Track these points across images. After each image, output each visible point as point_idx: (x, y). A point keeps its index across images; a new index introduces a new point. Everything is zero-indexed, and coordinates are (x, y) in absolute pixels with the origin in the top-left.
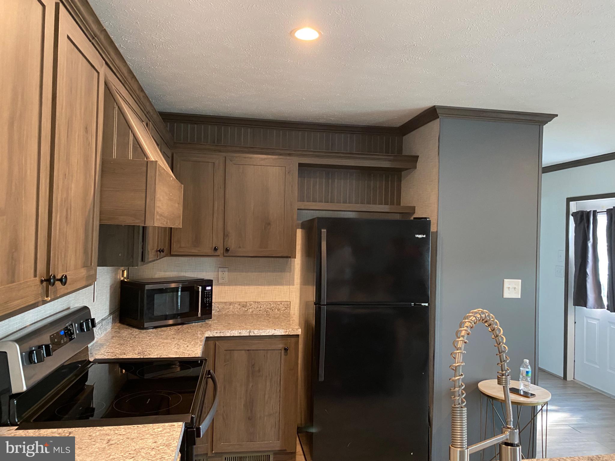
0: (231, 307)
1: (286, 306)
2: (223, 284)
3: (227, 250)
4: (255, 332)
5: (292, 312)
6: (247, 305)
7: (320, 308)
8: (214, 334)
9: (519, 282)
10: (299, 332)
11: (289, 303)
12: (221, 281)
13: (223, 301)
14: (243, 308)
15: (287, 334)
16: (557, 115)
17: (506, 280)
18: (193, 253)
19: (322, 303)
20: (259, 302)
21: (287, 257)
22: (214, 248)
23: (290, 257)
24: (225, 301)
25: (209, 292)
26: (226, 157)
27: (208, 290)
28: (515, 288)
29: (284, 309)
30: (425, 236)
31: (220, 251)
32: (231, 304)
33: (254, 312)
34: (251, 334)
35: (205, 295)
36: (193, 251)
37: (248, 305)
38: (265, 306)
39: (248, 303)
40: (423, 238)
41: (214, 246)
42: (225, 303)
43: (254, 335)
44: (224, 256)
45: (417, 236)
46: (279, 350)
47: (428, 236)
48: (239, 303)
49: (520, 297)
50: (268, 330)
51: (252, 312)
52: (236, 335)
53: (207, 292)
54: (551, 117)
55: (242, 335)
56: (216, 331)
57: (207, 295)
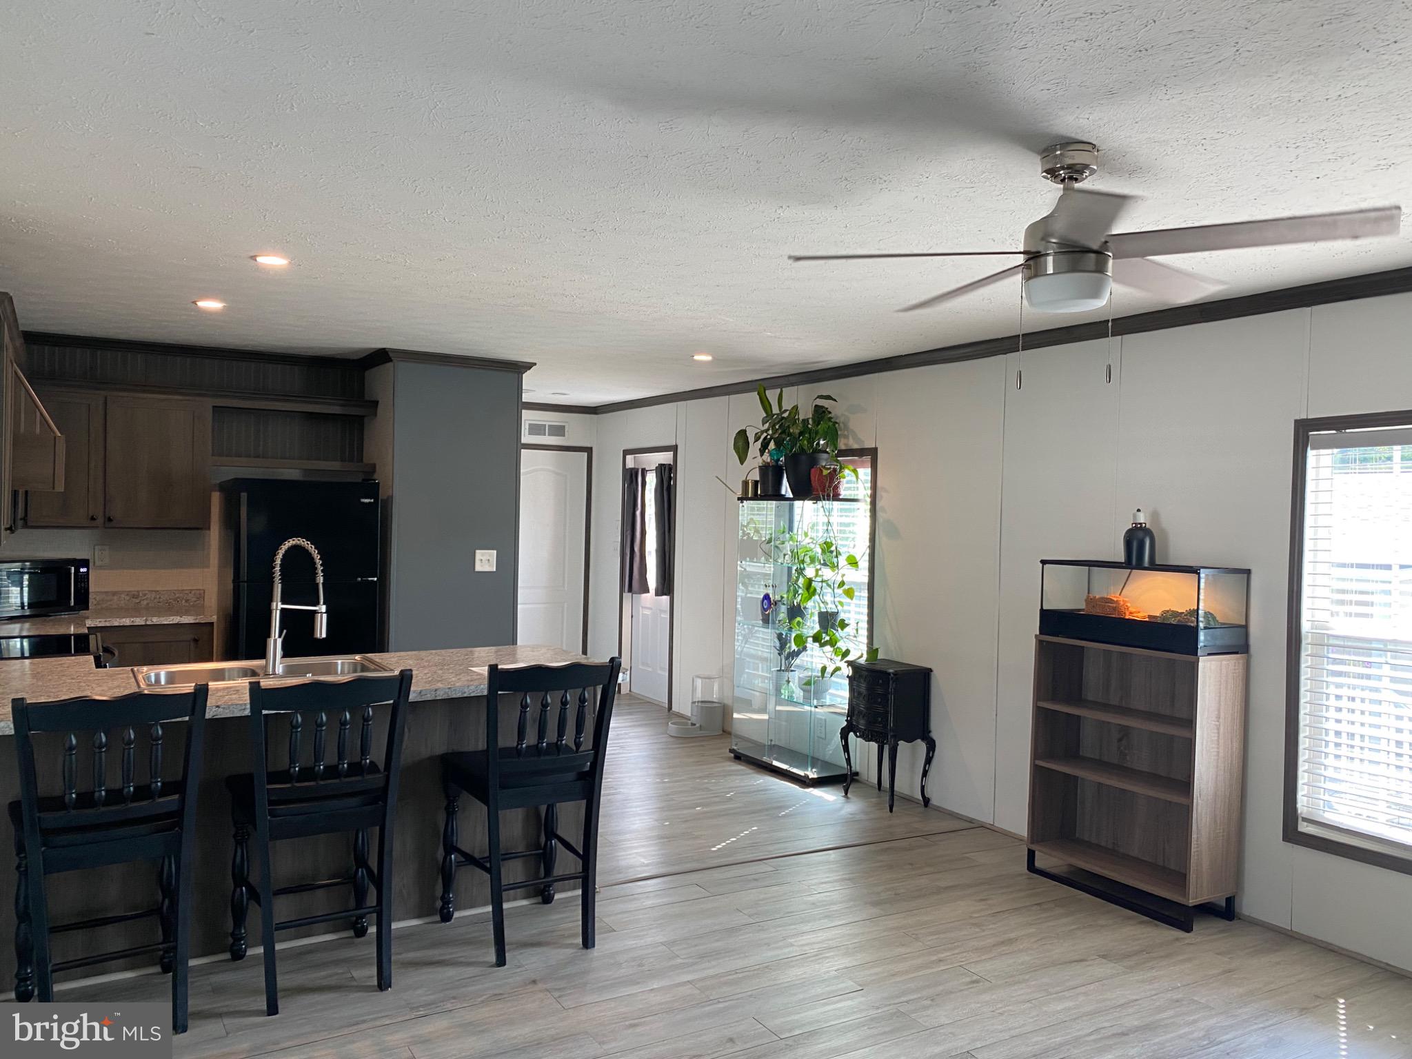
0: (115, 598)
1: (198, 596)
2: (101, 567)
3: (110, 520)
5: (207, 603)
6: (139, 595)
7: (239, 586)
8: (96, 623)
9: (494, 553)
10: (214, 619)
11: (203, 591)
12: (98, 563)
13: (103, 590)
14: (134, 600)
15: (197, 621)
16: (535, 364)
17: (478, 552)
18: (60, 523)
19: (241, 580)
20: (158, 591)
21: (198, 529)
22: (90, 517)
23: (201, 529)
24: (106, 590)
25: (84, 576)
26: (106, 398)
27: (83, 573)
28: (489, 560)
29: (195, 599)
30: (372, 501)
31: (100, 521)
32: (114, 594)
33: (150, 605)
34: (148, 623)
35: (78, 578)
36: (60, 521)
37: (141, 595)
38: (166, 596)
39: (141, 593)
40: (370, 503)
41: (91, 515)
42: (106, 593)
43: (152, 623)
44: (106, 528)
45: (363, 500)
46: (187, 641)
47: (376, 500)
48: (128, 593)
49: (495, 570)
50: (172, 618)
51: (148, 604)
52: (128, 624)
53: (82, 575)
54: (529, 366)
55: (135, 624)
56: (99, 620)
57: (81, 578)
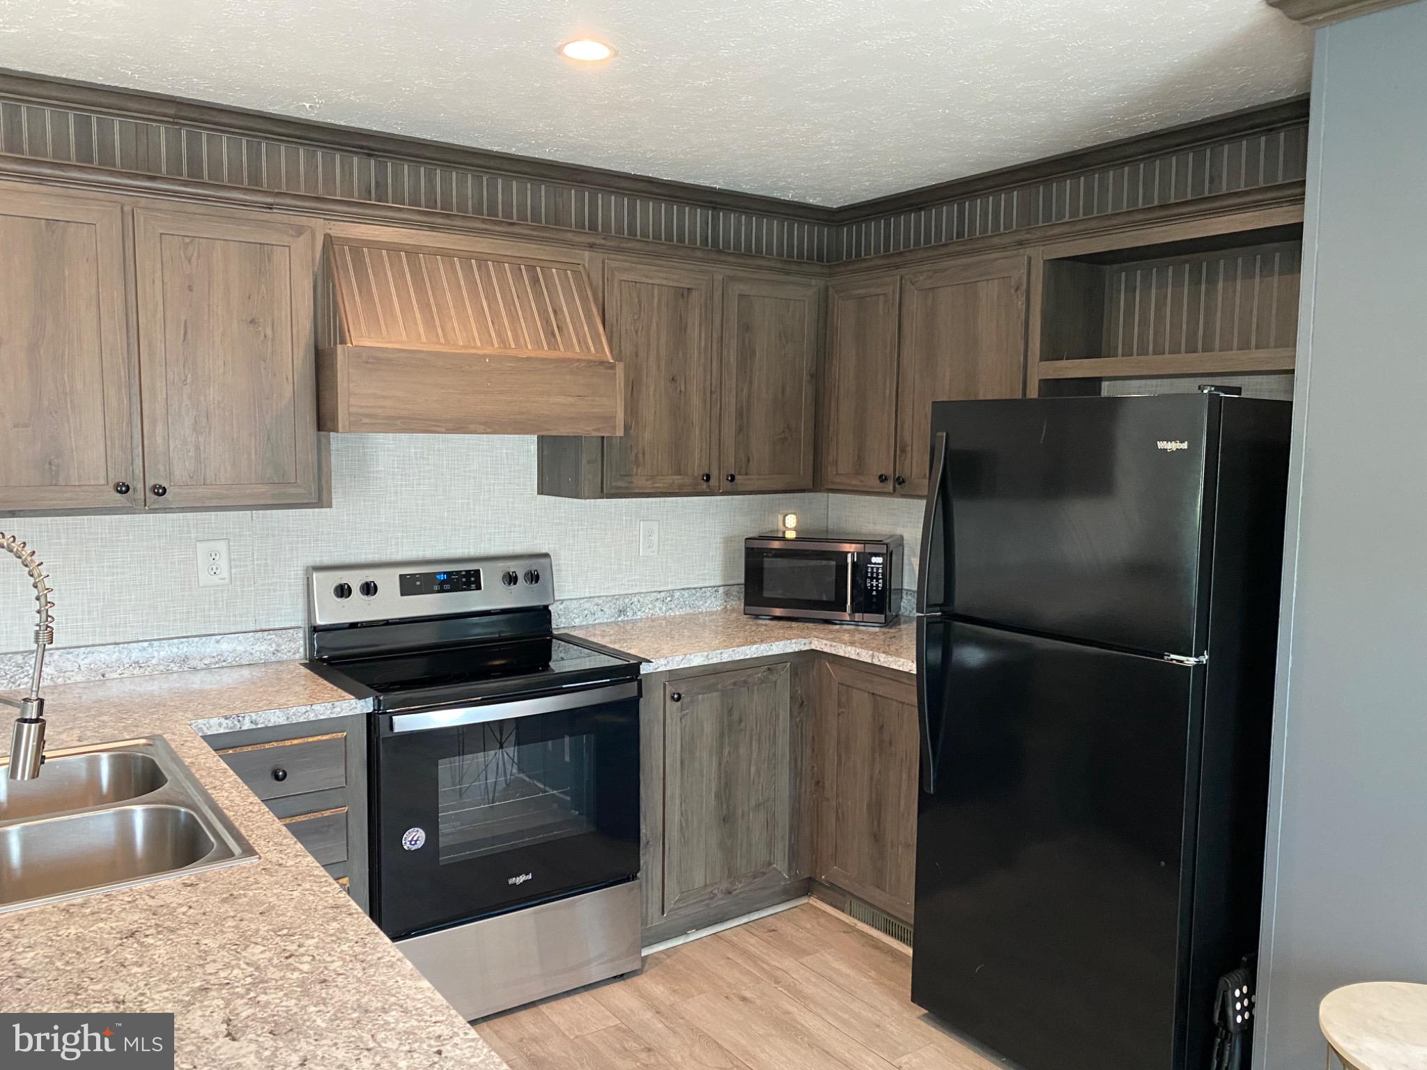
3: (899, 482)
4: (881, 659)
8: (822, 647)
18: (853, 486)
25: (878, 569)
27: (875, 564)
30: (1185, 446)
31: (890, 483)
35: (867, 572)
36: (854, 482)
40: (1179, 450)
43: (878, 664)
45: (1161, 445)
53: (872, 568)
55: (861, 659)
57: (872, 573)
